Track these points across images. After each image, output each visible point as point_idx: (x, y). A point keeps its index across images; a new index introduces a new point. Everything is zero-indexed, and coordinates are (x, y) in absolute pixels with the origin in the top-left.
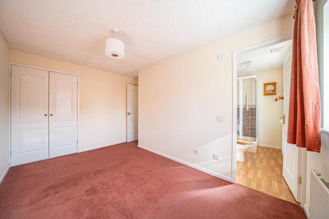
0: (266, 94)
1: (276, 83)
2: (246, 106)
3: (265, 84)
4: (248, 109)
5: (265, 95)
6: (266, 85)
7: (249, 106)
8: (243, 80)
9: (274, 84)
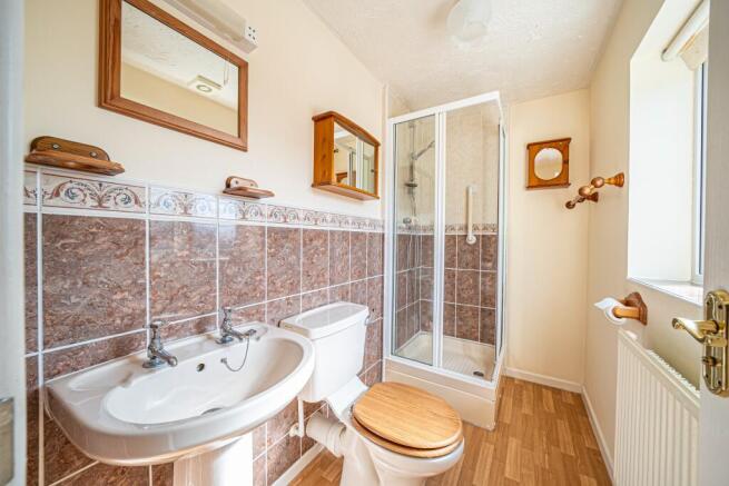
0: (534, 183)
1: (569, 140)
2: (467, 228)
3: (529, 146)
4: (472, 239)
5: (529, 187)
6: (534, 148)
7: (476, 228)
8: (450, 115)
9: (563, 145)
